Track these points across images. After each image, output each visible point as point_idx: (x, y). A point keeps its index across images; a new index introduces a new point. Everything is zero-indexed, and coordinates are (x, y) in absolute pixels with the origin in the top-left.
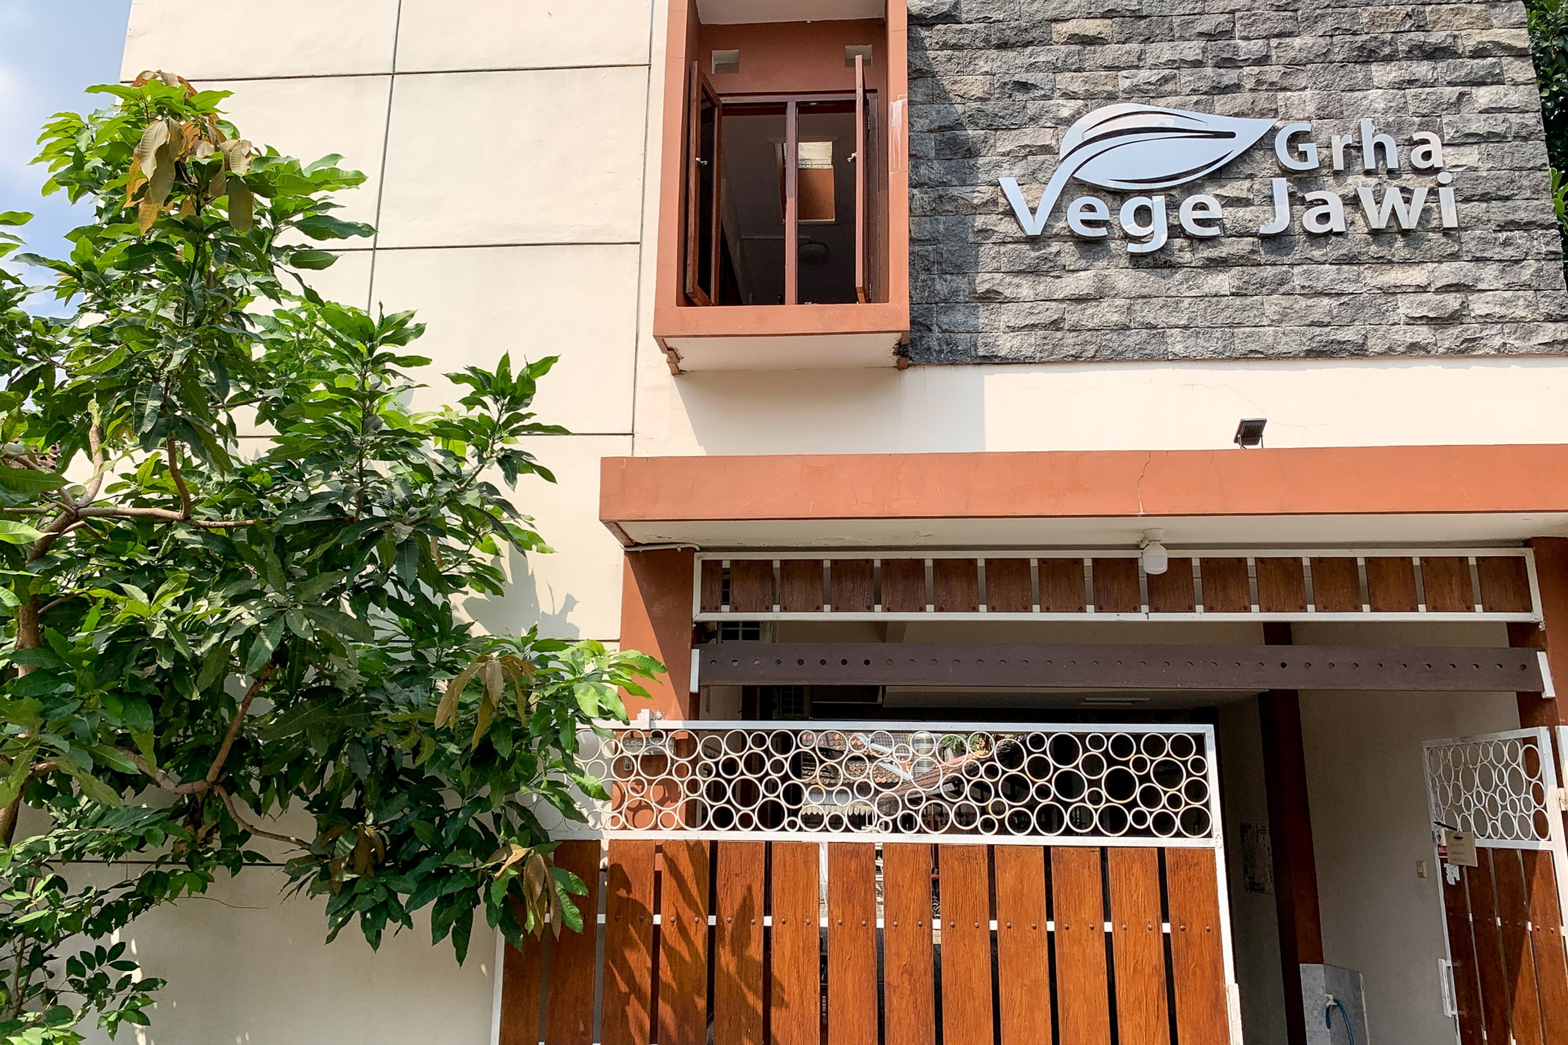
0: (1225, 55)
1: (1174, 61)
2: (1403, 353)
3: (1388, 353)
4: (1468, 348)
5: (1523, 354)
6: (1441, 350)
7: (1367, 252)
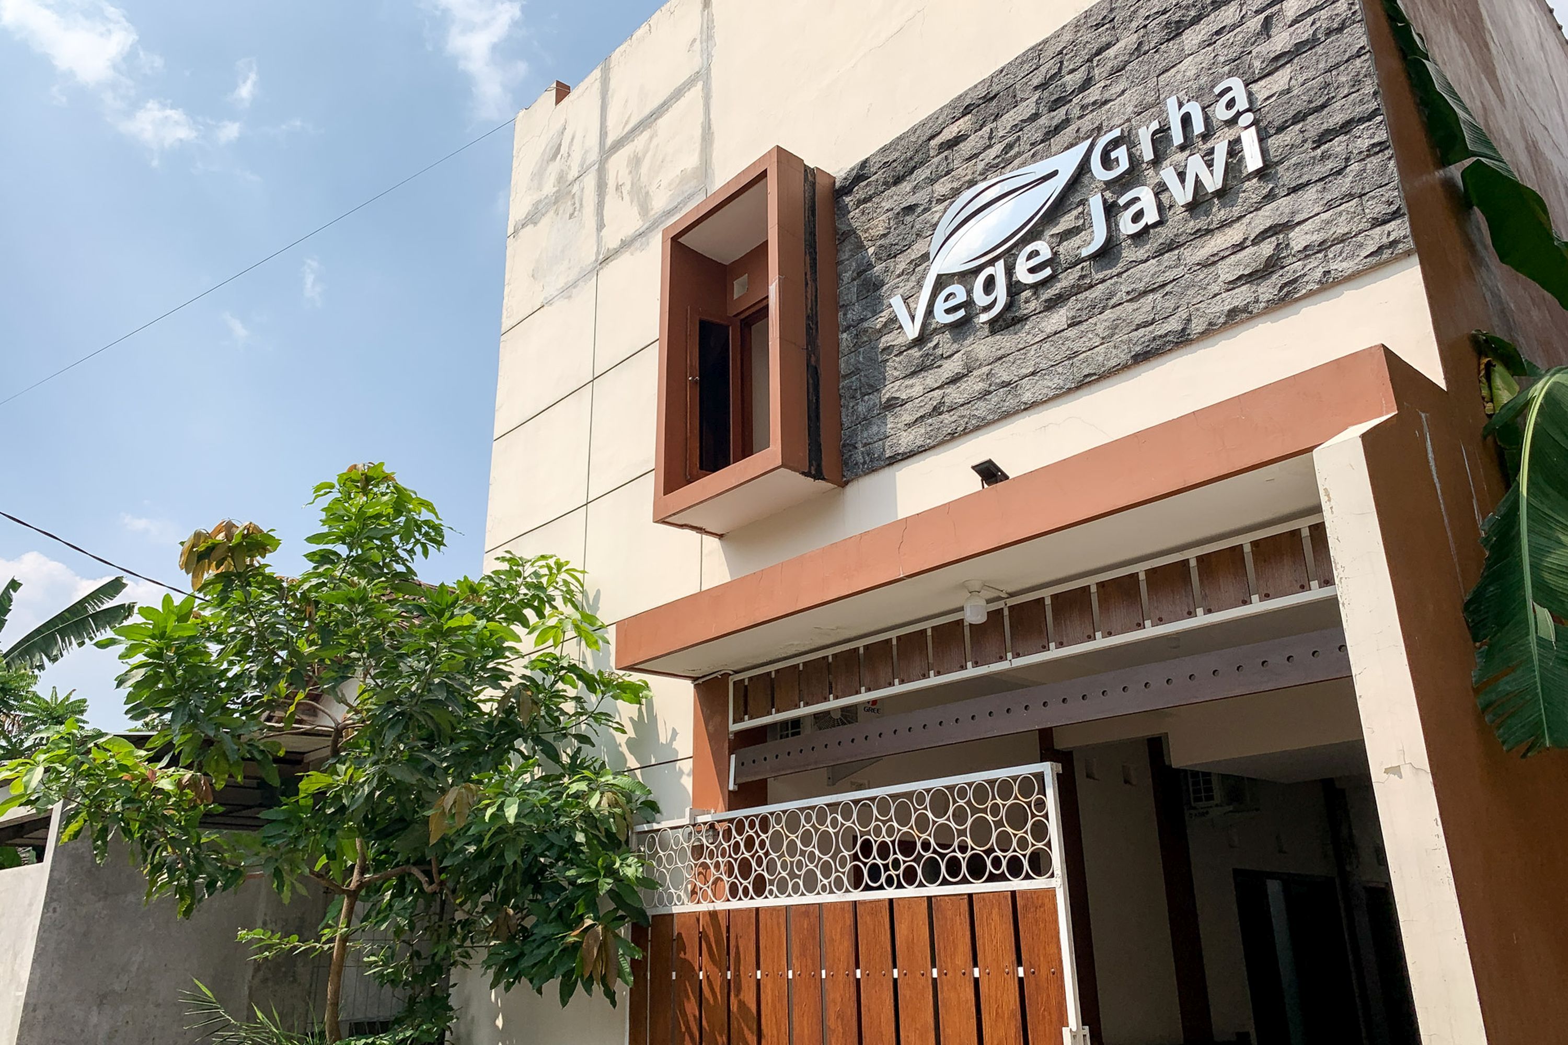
0: (1055, 97)
1: (1016, 125)
2: (1224, 323)
3: (1211, 331)
4: (1288, 293)
5: (1349, 276)
6: (1262, 305)
7: (1183, 232)
